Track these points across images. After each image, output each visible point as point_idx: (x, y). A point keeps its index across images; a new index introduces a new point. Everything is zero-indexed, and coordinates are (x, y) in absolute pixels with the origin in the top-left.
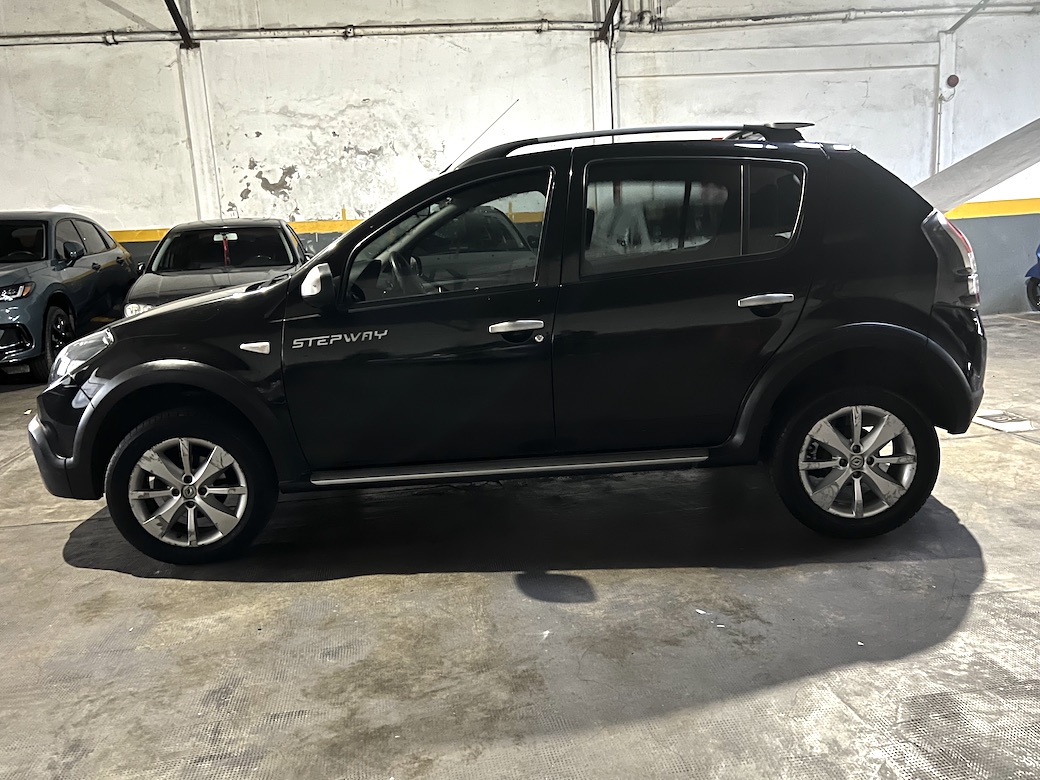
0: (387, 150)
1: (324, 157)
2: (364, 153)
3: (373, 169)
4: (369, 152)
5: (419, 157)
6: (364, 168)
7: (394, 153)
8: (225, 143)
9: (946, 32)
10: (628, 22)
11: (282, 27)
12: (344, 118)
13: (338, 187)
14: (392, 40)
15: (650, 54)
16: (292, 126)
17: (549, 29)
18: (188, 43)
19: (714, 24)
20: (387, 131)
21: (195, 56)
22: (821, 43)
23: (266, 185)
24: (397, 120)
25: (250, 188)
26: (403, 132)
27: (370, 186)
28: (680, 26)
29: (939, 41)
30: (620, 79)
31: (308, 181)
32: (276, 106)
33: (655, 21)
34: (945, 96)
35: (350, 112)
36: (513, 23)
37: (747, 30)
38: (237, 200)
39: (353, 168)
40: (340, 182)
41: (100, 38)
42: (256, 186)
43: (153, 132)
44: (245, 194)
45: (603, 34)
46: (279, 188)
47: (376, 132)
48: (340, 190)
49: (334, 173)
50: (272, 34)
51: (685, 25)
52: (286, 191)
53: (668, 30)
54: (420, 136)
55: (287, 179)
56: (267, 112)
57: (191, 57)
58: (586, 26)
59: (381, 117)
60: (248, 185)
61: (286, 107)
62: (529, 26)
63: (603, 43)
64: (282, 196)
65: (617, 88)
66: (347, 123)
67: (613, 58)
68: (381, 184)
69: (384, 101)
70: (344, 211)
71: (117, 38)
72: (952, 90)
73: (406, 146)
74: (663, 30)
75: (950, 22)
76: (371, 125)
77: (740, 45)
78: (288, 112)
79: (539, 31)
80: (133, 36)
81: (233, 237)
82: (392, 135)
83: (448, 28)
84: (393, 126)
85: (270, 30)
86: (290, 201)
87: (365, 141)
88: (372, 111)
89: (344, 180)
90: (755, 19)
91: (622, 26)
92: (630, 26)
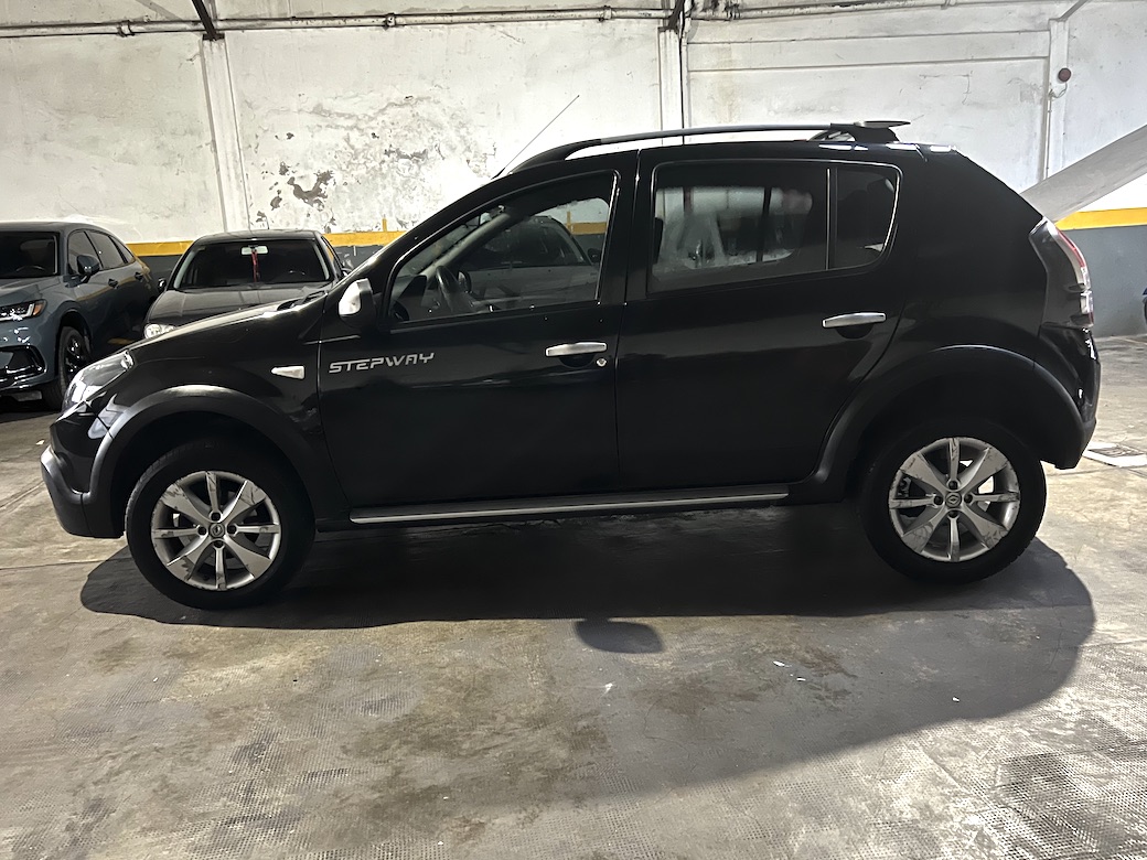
0: (432, 154)
1: (362, 162)
2: (407, 157)
3: (417, 174)
4: (412, 156)
5: (468, 161)
6: (407, 174)
7: (439, 156)
8: (254, 146)
9: (1058, 20)
10: (701, 9)
11: (315, 15)
12: (385, 118)
13: (379, 194)
14: (437, 30)
15: (726, 45)
16: (328, 126)
17: (613, 18)
18: (212, 34)
19: (798, 10)
20: (432, 132)
21: (220, 48)
22: (916, 33)
23: (298, 192)
24: (444, 120)
25: (280, 196)
26: (451, 134)
27: (414, 193)
28: (759, 13)
29: (1049, 30)
30: (692, 74)
31: (345, 188)
32: (310, 105)
33: (731, 8)
34: (1056, 91)
35: (392, 111)
36: (572, 10)
37: (833, 18)
38: (267, 210)
39: (395, 174)
40: (380, 190)
41: (114, 29)
42: (288, 194)
43: (173, 133)
44: (275, 203)
45: (672, 23)
46: (312, 196)
47: (420, 133)
48: (380, 198)
49: (373, 179)
50: (304, 23)
51: (765, 12)
52: (321, 199)
53: (745, 18)
54: (468, 137)
55: (322, 186)
56: (300, 111)
57: (215, 50)
58: (654, 13)
59: (425, 116)
60: (279, 192)
61: (319, 105)
62: (590, 14)
63: (673, 32)
64: (316, 205)
65: (688, 84)
66: (388, 124)
67: (683, 49)
68: (425, 192)
69: (429, 98)
70: (384, 222)
71: (134, 28)
72: (1064, 84)
73: (453, 149)
74: (740, 18)
75: (1061, 9)
76: (415, 126)
77: (826, 35)
78: (323, 110)
79: (601, 19)
80: (151, 26)
81: (263, 250)
82: (437, 137)
83: (499, 16)
84: (439, 127)
85: (302, 19)
86: (325, 210)
87: (407, 143)
88: (416, 110)
89: (385, 187)
90: (842, 5)
91: (694, 14)
92: (703, 14)
